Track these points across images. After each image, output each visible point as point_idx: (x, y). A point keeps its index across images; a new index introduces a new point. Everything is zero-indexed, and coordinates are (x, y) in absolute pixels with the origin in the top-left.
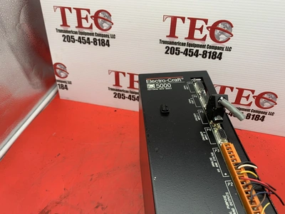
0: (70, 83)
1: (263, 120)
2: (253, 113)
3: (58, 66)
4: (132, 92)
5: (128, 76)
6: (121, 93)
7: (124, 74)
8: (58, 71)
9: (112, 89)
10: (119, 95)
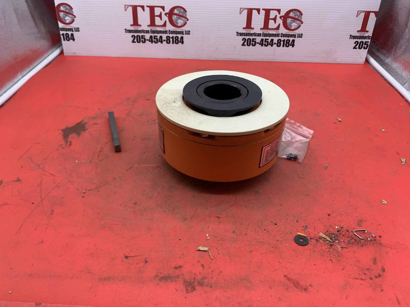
0: (77, 30)
1: (293, 46)
2: (282, 39)
3: (62, 8)
4: (153, 32)
5: (147, 10)
6: (140, 34)
7: (143, 7)
8: (62, 14)
9: (130, 31)
10: (138, 39)
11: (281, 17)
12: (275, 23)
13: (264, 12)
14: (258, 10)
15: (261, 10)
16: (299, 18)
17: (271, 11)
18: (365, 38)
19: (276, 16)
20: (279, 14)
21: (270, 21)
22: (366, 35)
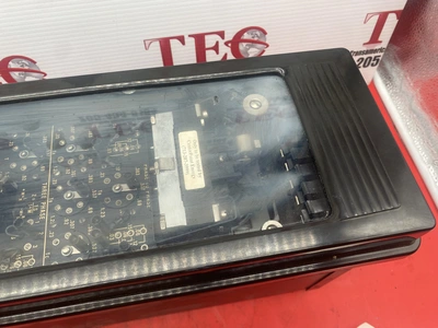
11: (226, 44)
12: (217, 53)
13: (193, 39)
14: (181, 39)
15: (186, 37)
16: (262, 40)
17: (206, 37)
18: (376, 51)
19: (217, 43)
20: (223, 38)
21: (207, 52)
22: (378, 47)
